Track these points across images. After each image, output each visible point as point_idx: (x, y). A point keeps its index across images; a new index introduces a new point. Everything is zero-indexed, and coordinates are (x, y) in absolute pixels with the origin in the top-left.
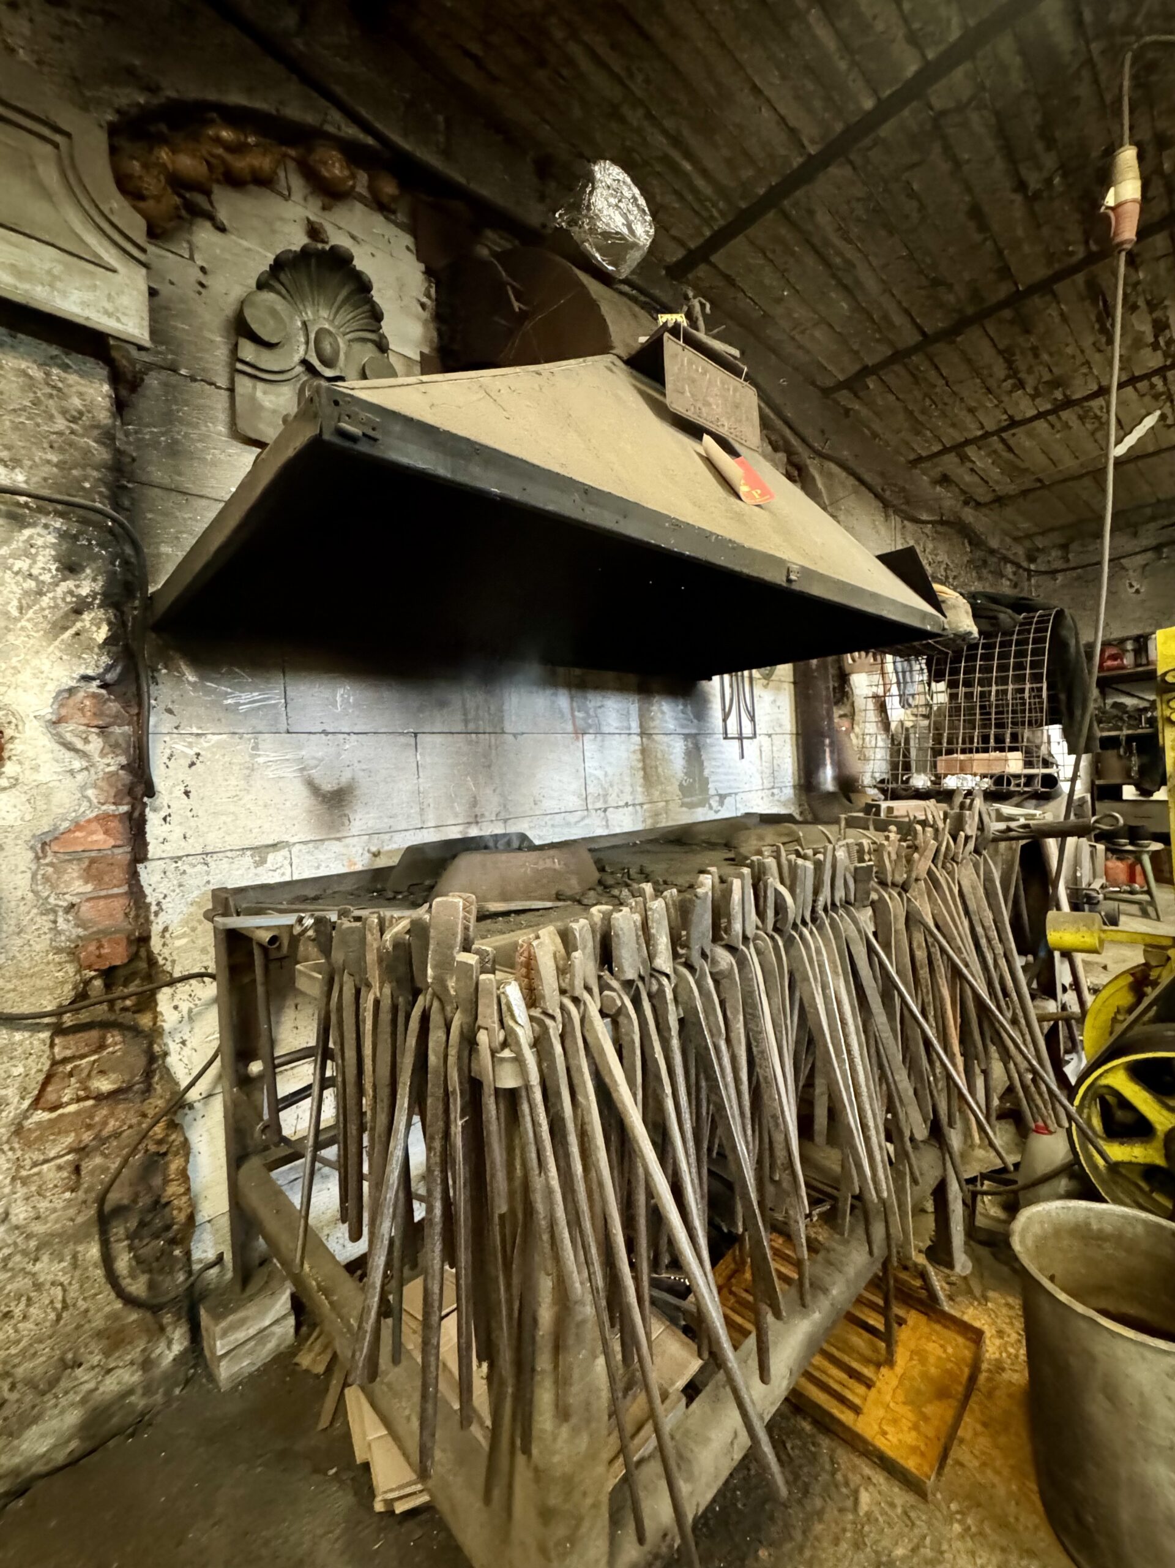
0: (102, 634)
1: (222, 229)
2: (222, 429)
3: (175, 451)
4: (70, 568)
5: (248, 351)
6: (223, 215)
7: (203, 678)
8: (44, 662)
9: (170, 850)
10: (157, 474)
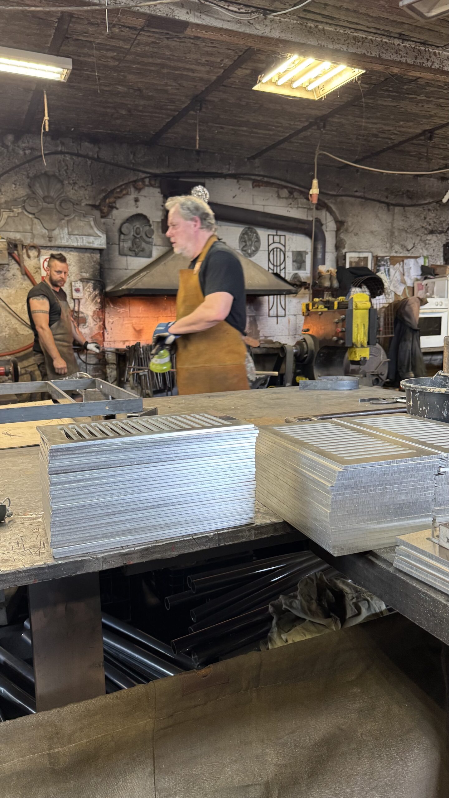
0: (99, 301)
1: (117, 209)
2: (117, 253)
3: (109, 261)
4: (95, 289)
5: (122, 237)
6: (118, 206)
7: (114, 306)
8: (91, 306)
9: (109, 340)
10: (106, 266)
